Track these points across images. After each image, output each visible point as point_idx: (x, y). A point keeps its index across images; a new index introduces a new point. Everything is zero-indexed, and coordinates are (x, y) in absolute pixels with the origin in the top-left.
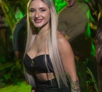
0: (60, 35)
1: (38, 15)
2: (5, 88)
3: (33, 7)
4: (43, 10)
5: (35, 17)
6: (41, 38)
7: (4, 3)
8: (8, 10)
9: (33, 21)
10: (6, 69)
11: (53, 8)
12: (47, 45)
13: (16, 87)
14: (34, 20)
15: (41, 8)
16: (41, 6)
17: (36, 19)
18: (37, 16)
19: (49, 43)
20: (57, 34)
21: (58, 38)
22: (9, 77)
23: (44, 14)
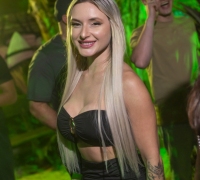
0: (130, 73)
1: (87, 33)
2: (37, 175)
3: (77, 17)
4: (96, 23)
5: (81, 37)
6: (93, 77)
7: (42, 11)
8: (48, 25)
9: (77, 44)
10: (39, 139)
11: (118, 19)
12: (102, 91)
13: (57, 173)
14: (80, 42)
15: (92, 19)
16: (93, 15)
17: (82, 41)
18: (84, 35)
19: (107, 88)
20: (124, 71)
21: (124, 78)
22: (46, 154)
23: (98, 31)
